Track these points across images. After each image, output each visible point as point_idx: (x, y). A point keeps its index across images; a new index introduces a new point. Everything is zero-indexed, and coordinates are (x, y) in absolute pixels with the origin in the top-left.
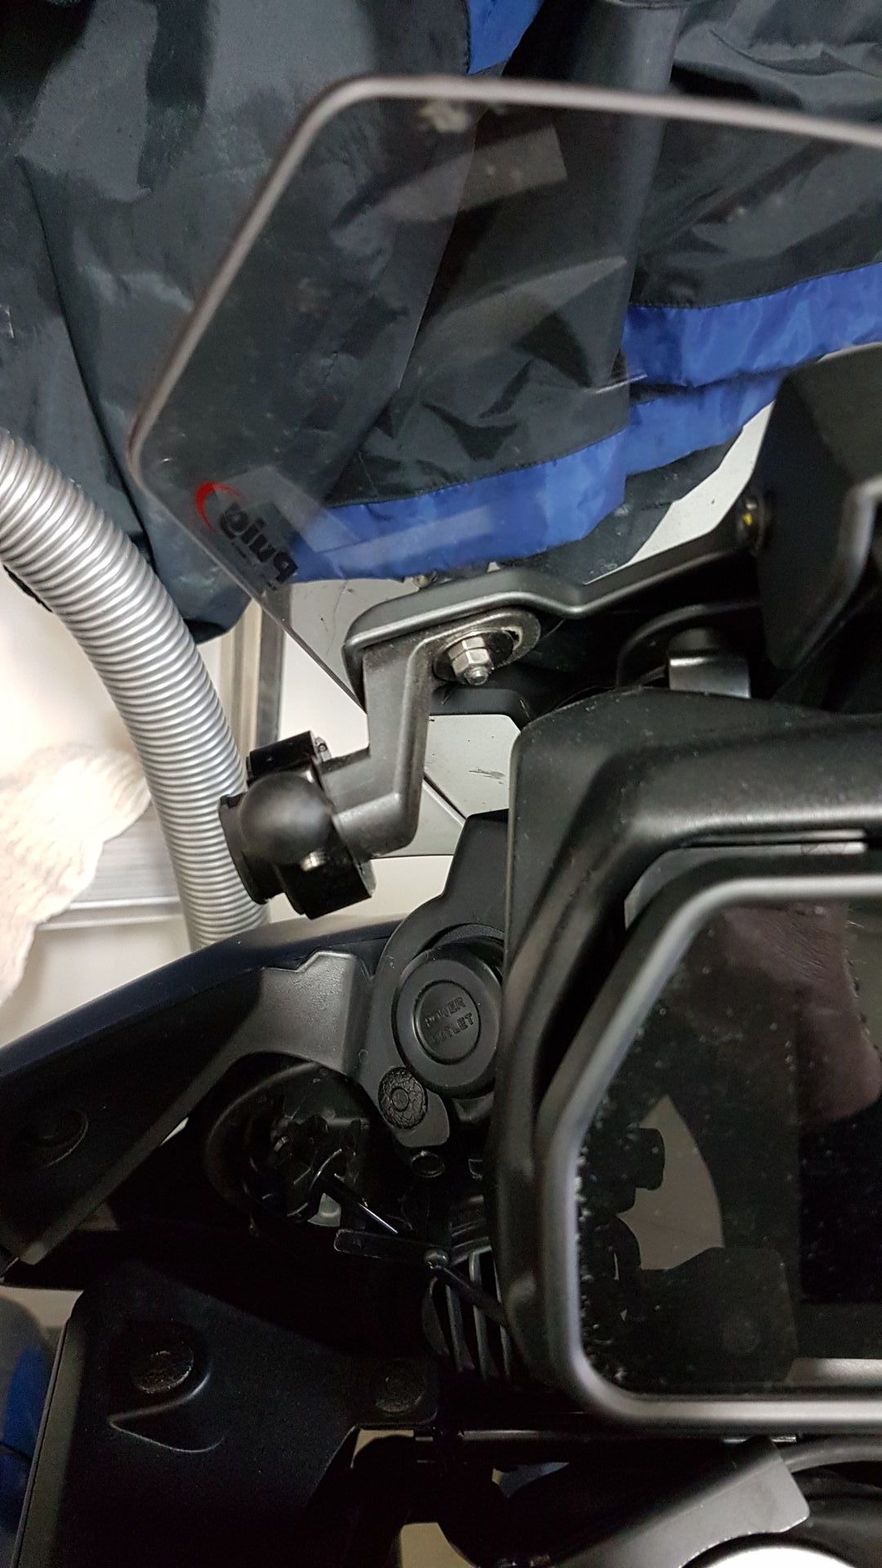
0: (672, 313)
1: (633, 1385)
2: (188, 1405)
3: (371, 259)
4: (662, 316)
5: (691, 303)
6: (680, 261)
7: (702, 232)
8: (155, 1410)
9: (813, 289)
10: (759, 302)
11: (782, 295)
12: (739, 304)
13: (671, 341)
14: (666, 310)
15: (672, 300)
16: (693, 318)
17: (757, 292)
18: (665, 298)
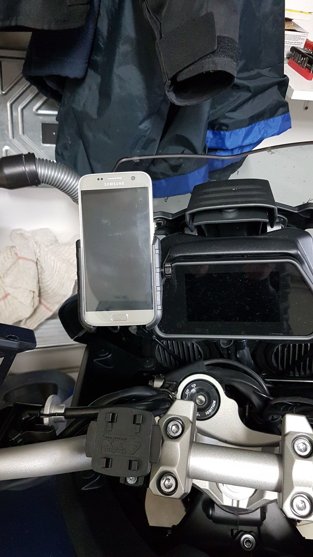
0: (222, 133)
1: (165, 332)
2: (108, 358)
3: (147, 130)
4: (220, 133)
5: (227, 130)
6: (223, 121)
7: (227, 114)
8: (101, 359)
9: (259, 124)
10: (244, 129)
11: (250, 126)
12: (238, 130)
13: (223, 139)
14: (221, 132)
15: (223, 130)
16: (227, 134)
17: (243, 127)
18: (220, 129)
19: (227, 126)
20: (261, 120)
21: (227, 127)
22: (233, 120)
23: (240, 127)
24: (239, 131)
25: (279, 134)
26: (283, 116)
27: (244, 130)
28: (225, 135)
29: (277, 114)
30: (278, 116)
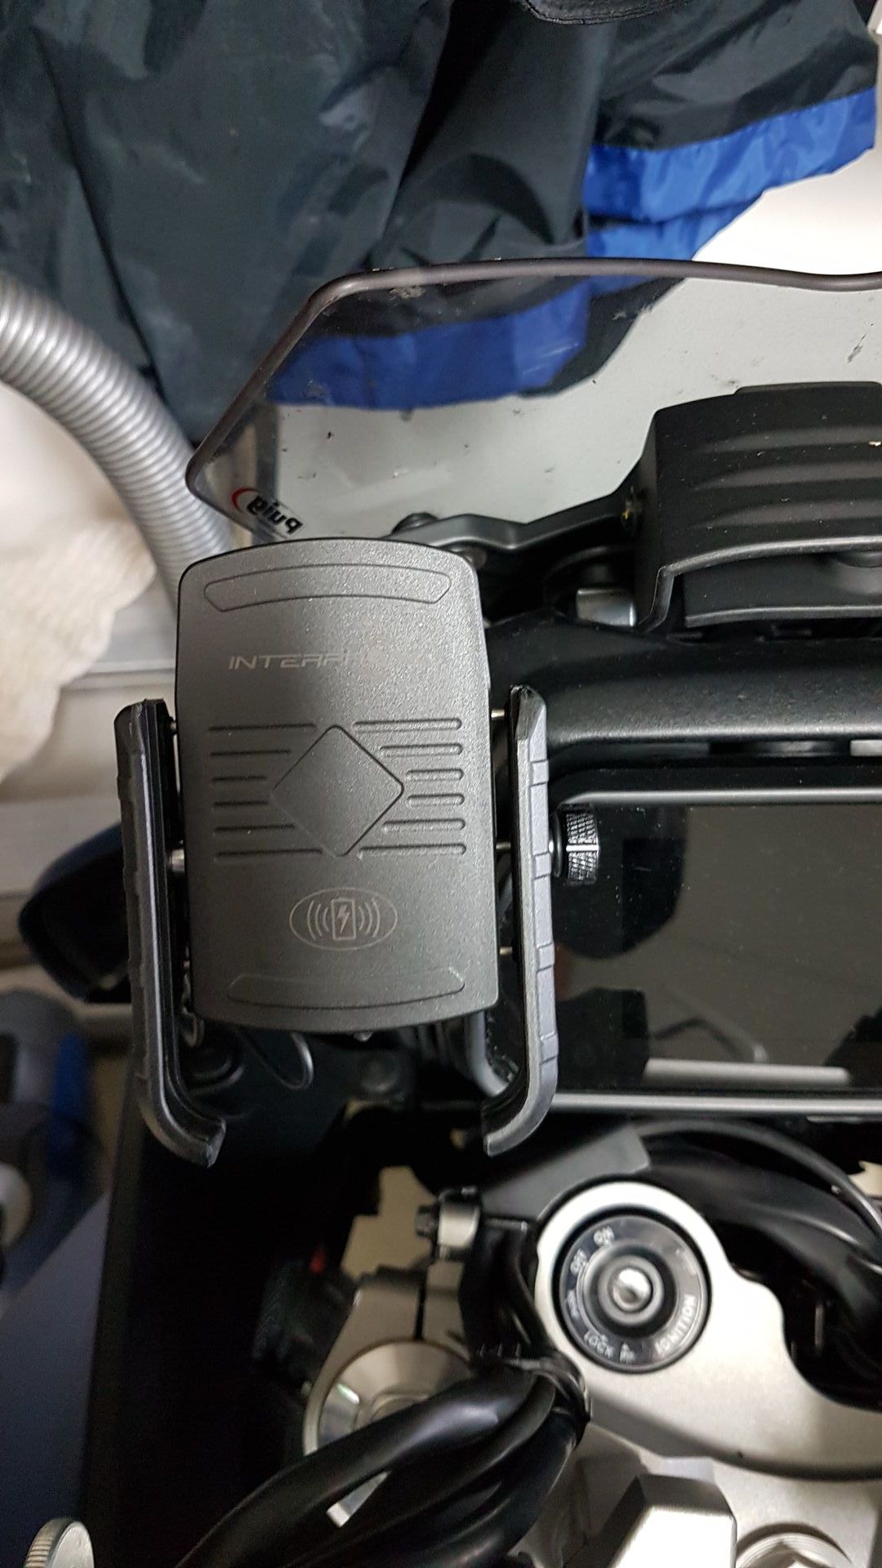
0: (633, 154)
3: (356, 133)
4: (624, 157)
5: (650, 146)
6: (643, 108)
7: (661, 82)
9: (767, 130)
10: (715, 144)
11: (738, 135)
12: (694, 147)
13: (633, 180)
14: (627, 151)
15: (635, 143)
16: (653, 159)
17: (713, 135)
18: (625, 139)
19: (655, 129)
20: (779, 111)
21: (656, 134)
22: (681, 107)
23: (701, 134)
24: (699, 151)
25: (831, 167)
26: (855, 97)
27: (716, 148)
28: (641, 163)
29: (836, 91)
30: (839, 97)
